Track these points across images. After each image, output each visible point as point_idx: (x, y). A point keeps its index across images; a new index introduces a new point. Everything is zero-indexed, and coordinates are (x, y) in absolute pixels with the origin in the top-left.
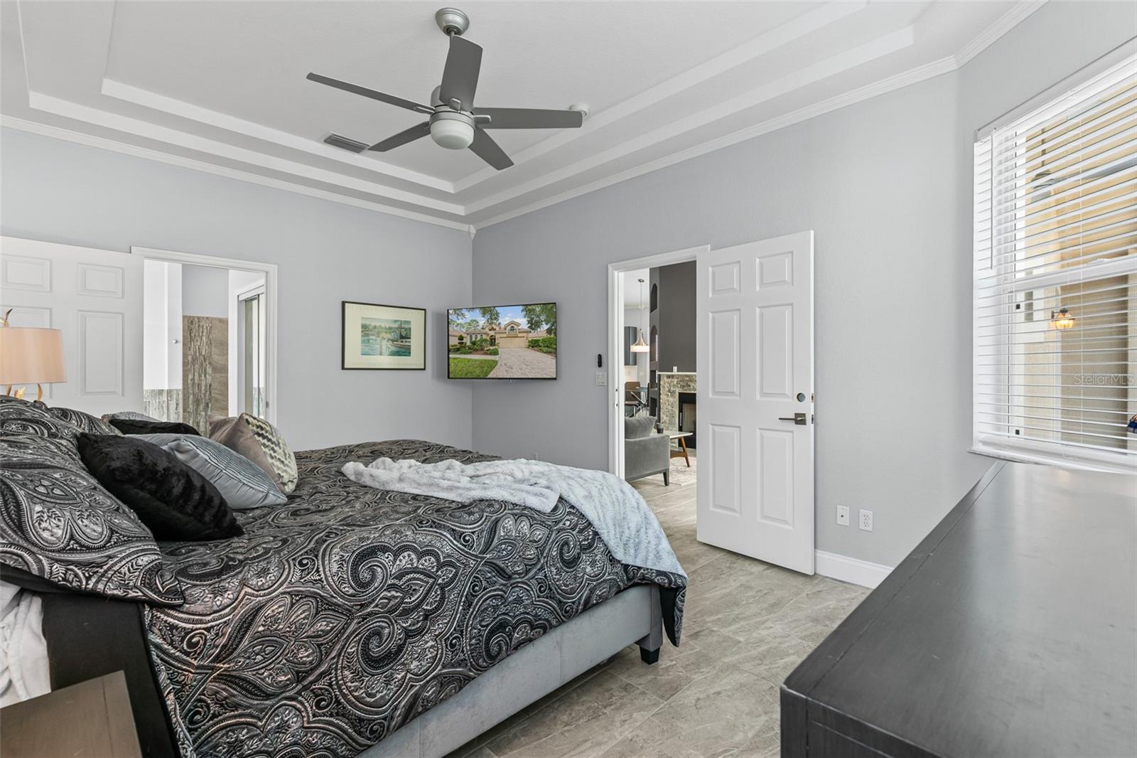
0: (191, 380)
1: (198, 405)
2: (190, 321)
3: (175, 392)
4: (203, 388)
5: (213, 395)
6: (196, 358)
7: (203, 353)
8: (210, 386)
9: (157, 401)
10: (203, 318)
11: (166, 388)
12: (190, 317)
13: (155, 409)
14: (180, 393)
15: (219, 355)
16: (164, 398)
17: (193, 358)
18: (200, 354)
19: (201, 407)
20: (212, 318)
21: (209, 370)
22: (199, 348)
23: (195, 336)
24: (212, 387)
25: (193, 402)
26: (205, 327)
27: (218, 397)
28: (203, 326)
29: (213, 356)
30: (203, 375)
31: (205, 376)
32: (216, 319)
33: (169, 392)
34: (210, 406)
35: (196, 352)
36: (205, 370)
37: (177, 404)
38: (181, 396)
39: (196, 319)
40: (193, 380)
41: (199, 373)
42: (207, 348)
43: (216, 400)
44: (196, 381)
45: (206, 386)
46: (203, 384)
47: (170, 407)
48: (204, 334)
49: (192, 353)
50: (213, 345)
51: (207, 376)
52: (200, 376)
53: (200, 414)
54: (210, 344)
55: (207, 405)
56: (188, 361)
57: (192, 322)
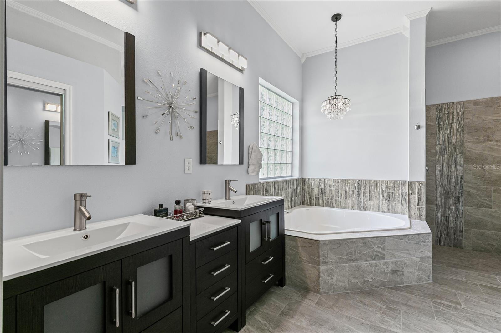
0: (440, 171)
1: (447, 198)
2: (438, 109)
3: (417, 185)
4: (453, 180)
5: (465, 189)
6: (445, 148)
7: (454, 141)
8: (462, 178)
9: (400, 193)
10: (453, 103)
11: (408, 180)
12: (439, 105)
13: (398, 200)
14: (423, 186)
15: (474, 143)
16: (406, 190)
17: (441, 148)
18: (450, 143)
19: (451, 201)
20: (464, 102)
21: (461, 161)
22: (448, 137)
23: (444, 124)
24: (464, 180)
25: (441, 194)
26: (455, 113)
27: (472, 191)
28: (453, 112)
29: (465, 145)
30: (453, 166)
31: (456, 167)
32: (469, 102)
33: (411, 184)
34: (461, 200)
35: (445, 141)
36: (456, 161)
37: (419, 199)
38: (423, 190)
39: (445, 106)
40: (442, 171)
41: (448, 164)
42: (458, 136)
43: (469, 194)
44: (445, 172)
45: (457, 177)
46: (454, 175)
47: (412, 201)
48: (455, 121)
49: (441, 143)
50: (465, 132)
51: (458, 167)
52: (449, 167)
53: (449, 208)
54: (461, 131)
55: (458, 199)
56: (436, 151)
57: (440, 110)
